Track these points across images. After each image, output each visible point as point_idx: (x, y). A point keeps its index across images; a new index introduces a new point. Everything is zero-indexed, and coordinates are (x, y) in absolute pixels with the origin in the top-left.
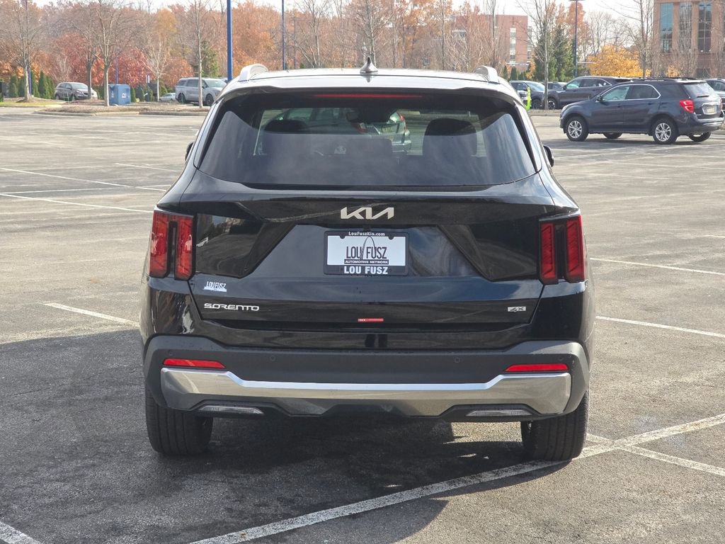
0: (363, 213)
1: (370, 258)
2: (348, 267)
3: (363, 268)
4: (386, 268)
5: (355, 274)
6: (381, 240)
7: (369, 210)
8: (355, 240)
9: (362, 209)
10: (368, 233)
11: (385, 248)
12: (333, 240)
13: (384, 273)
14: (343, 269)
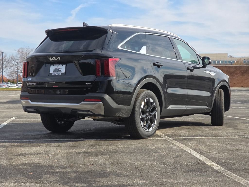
0: (54, 59)
1: (58, 71)
2: (53, 73)
3: (56, 73)
4: (60, 73)
5: (54, 75)
6: (61, 66)
7: (55, 58)
8: (56, 66)
9: (53, 58)
10: (58, 65)
11: (61, 68)
12: (52, 67)
13: (60, 74)
14: (52, 74)
